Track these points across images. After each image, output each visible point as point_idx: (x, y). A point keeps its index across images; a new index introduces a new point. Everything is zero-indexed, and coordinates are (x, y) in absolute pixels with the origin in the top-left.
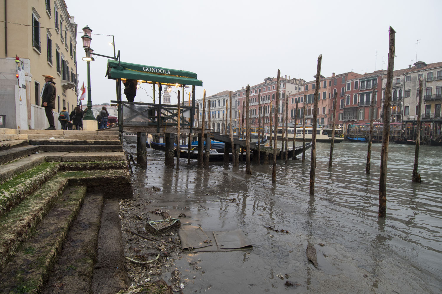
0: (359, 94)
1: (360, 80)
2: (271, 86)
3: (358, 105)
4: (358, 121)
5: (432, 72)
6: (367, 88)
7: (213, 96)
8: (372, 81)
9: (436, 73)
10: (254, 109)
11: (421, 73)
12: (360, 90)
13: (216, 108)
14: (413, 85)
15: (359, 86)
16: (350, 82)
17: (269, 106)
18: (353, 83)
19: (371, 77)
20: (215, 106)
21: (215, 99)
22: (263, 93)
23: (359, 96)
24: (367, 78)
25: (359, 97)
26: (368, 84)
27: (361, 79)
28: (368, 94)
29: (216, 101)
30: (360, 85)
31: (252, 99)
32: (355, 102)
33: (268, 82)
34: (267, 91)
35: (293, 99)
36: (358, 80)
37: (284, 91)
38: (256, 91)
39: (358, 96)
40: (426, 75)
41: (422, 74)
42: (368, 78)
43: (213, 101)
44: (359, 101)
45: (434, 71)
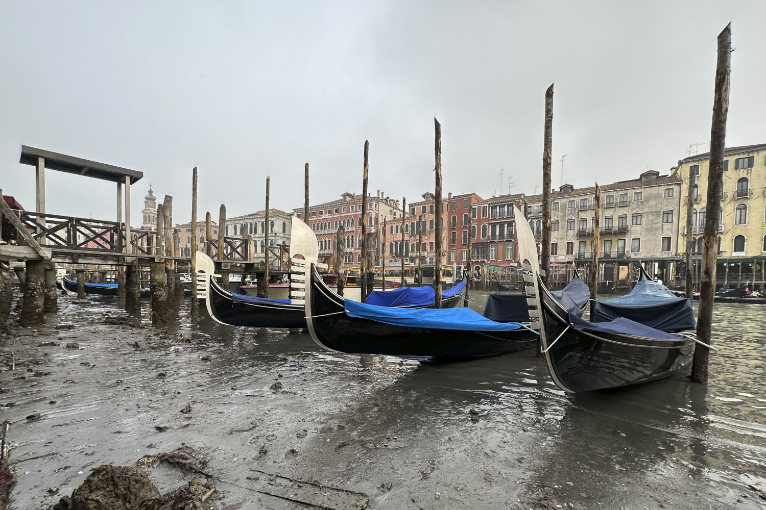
0: (490, 224)
1: (489, 204)
2: (356, 205)
3: (489, 240)
4: (489, 262)
5: (587, 199)
6: (499, 216)
7: (249, 215)
8: (506, 207)
9: (591, 200)
10: (327, 240)
11: (573, 199)
12: (490, 218)
13: (257, 236)
14: (562, 214)
15: (489, 214)
16: (476, 207)
17: (353, 237)
18: (479, 208)
19: (506, 202)
20: (256, 232)
21: (255, 220)
22: (342, 215)
23: (489, 226)
24: (499, 203)
25: (489, 228)
26: (501, 211)
27: (492, 204)
28: (502, 225)
29: (256, 224)
30: (491, 212)
31: (324, 225)
32: (484, 235)
33: (348, 199)
34: (348, 212)
35: (392, 227)
36: (487, 205)
37: (377, 215)
38: (330, 212)
39: (487, 227)
40: (579, 202)
41: (574, 201)
42: (502, 202)
43: (251, 224)
44: (490, 235)
45: (589, 197)
